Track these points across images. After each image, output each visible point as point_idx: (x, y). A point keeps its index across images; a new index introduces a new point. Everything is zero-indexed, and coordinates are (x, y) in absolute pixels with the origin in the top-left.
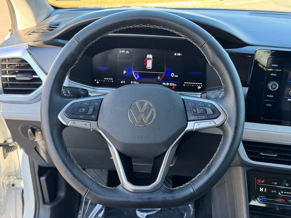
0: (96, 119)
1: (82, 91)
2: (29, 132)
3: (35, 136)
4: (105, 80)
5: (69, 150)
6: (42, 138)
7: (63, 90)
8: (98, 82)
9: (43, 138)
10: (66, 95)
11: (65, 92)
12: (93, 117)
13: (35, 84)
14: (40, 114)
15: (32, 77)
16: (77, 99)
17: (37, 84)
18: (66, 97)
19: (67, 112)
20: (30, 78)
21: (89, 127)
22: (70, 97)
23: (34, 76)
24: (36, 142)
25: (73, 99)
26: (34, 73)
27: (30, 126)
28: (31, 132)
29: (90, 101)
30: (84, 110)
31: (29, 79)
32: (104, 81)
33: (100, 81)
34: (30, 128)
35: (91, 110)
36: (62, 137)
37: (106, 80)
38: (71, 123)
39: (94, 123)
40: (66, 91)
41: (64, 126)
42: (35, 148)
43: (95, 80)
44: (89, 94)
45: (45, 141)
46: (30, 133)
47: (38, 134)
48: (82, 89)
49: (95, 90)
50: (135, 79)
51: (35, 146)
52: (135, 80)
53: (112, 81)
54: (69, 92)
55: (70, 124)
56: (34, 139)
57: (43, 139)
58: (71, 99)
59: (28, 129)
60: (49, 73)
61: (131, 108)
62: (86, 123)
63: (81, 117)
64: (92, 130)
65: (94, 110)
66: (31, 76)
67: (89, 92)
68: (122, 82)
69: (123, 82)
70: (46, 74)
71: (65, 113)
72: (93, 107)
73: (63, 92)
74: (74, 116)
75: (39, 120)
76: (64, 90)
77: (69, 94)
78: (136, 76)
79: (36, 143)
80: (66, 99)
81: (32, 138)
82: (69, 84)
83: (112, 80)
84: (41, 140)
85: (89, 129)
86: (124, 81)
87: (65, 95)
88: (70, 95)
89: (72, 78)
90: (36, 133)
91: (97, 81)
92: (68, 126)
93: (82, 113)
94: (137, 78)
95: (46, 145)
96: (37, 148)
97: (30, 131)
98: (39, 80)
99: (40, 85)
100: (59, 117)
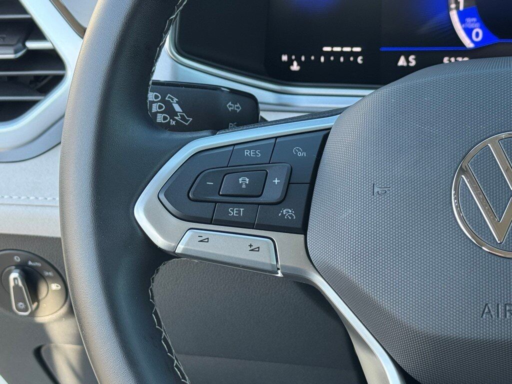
0: (299, 225)
1: (235, 103)
2: (12, 284)
3: (38, 301)
4: (328, 55)
5: (180, 363)
6: (64, 309)
7: (151, 96)
8: (295, 67)
9: (71, 307)
10: (165, 118)
11: (160, 107)
12: (287, 212)
13: (38, 78)
14: (58, 204)
15: (25, 46)
16: (214, 134)
17: (46, 76)
18: (166, 127)
19: (170, 191)
20: (16, 52)
21: (268, 262)
22: (180, 128)
23: (32, 45)
24: (41, 327)
25: (195, 135)
26: (32, 30)
27: (17, 259)
28: (20, 284)
29: (273, 141)
30: (244, 181)
31: (12, 56)
32: (322, 59)
33: (303, 58)
34: (19, 266)
35: (276, 181)
36: (152, 306)
37: (332, 53)
38: (190, 240)
39: (288, 242)
40: (163, 101)
41: (160, 256)
42: (38, 352)
43: (285, 58)
44: (262, 114)
45: (80, 323)
46: (16, 287)
47: (50, 291)
48: (233, 91)
49: (285, 98)
50: (462, 45)
51: (38, 345)
52: (465, 52)
53: (356, 59)
54: (177, 108)
55: (187, 244)
56: (33, 314)
57: (71, 311)
58: (188, 135)
59: (10, 273)
60: (90, 26)
61: (463, 171)
62: (257, 242)
63: (233, 212)
64: (280, 275)
65: (289, 183)
66: (18, 42)
67: (260, 106)
68: (402, 62)
69: (408, 62)
70: (81, 31)
71: (162, 197)
72: (284, 169)
73: (151, 107)
74: (205, 210)
75: (56, 233)
76: (156, 97)
77: (176, 114)
78: (469, 32)
79: (41, 329)
80: (167, 135)
81: (26, 310)
82: (175, 72)
83: (356, 55)
84: (60, 318)
85: (269, 268)
86: (412, 58)
87: (160, 119)
88: (183, 118)
89: (184, 48)
90: (43, 289)
91: (290, 62)
92: (178, 256)
93: (238, 197)
94: (473, 41)
95: (80, 339)
96: (43, 351)
97: (15, 279)
98: (52, 58)
99: (57, 80)
100: (140, 215)
